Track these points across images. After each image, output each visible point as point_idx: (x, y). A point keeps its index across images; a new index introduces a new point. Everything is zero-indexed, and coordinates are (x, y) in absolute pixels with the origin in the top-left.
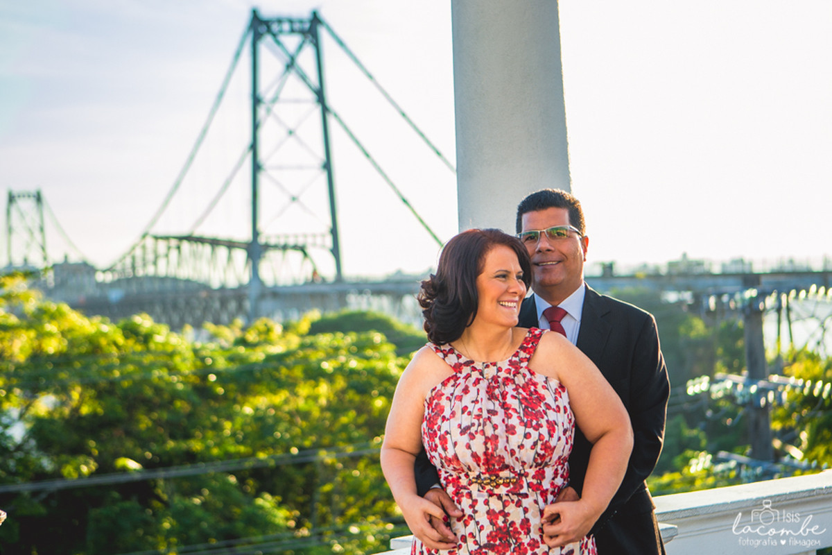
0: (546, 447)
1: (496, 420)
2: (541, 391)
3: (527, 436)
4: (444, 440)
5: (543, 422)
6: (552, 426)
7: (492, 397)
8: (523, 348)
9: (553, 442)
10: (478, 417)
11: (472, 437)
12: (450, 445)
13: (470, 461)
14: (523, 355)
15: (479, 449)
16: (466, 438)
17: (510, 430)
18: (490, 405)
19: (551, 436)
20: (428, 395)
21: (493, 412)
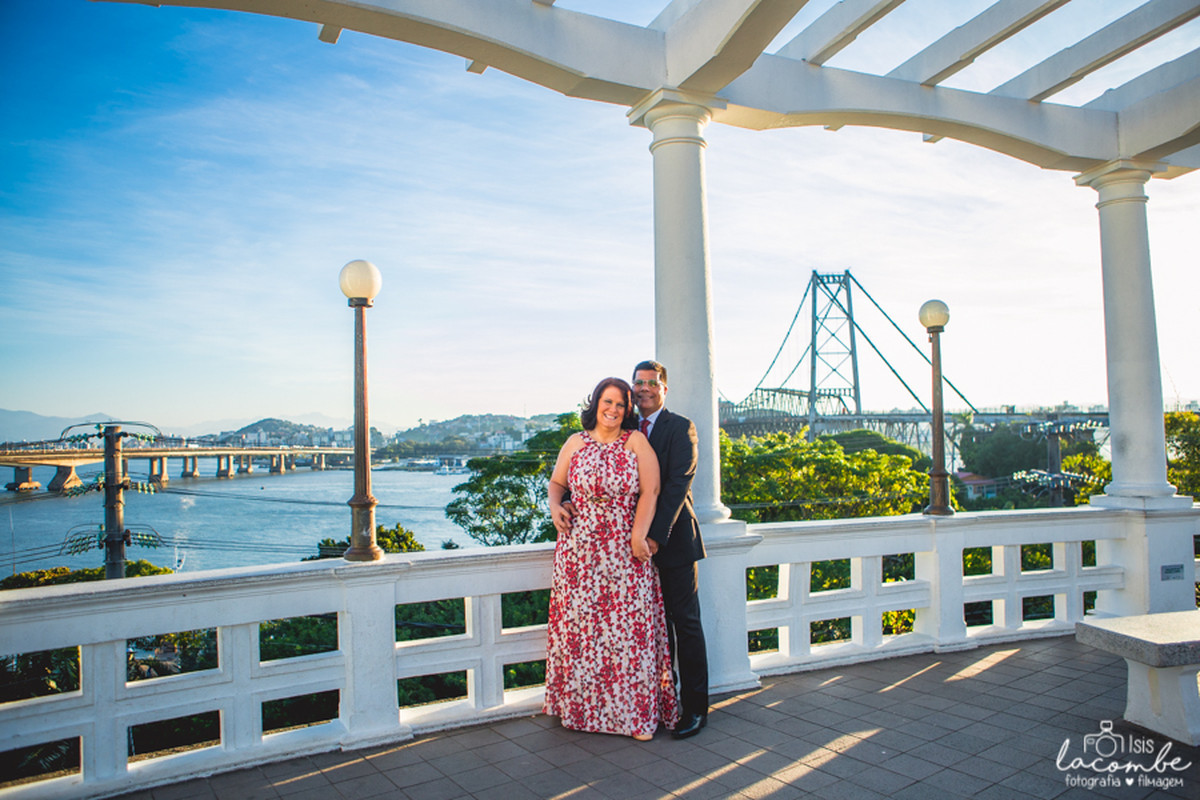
0: (625, 485)
1: (602, 469)
2: (627, 458)
3: (616, 479)
4: (576, 477)
5: (625, 473)
6: (629, 475)
7: (602, 458)
8: (622, 438)
9: (629, 484)
10: (594, 467)
11: (590, 476)
12: (578, 480)
13: (587, 488)
14: (621, 441)
15: (593, 483)
16: (586, 477)
17: (608, 475)
18: (600, 463)
19: (628, 480)
20: (572, 455)
21: (601, 466)
